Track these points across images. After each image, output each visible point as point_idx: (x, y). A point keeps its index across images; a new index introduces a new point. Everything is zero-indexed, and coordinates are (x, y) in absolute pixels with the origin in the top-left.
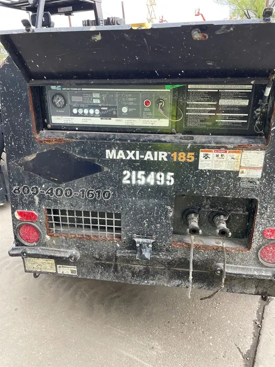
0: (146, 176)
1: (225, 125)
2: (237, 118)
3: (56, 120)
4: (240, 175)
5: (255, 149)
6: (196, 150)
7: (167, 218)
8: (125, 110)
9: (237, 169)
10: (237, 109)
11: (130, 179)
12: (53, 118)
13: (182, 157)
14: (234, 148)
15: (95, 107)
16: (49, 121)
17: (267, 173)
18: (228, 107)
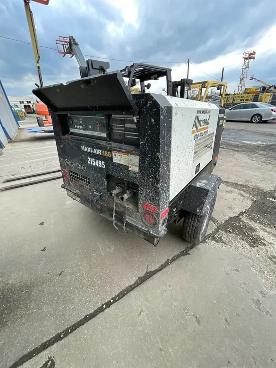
0: (95, 161)
1: (129, 139)
2: (132, 135)
3: (72, 130)
4: (129, 169)
5: (134, 154)
6: (111, 151)
7: (104, 185)
8: (90, 127)
9: (128, 165)
10: (133, 130)
11: (90, 162)
12: (70, 129)
13: (107, 154)
14: (125, 152)
15: (81, 125)
16: (69, 131)
17: (141, 170)
18: (129, 128)
